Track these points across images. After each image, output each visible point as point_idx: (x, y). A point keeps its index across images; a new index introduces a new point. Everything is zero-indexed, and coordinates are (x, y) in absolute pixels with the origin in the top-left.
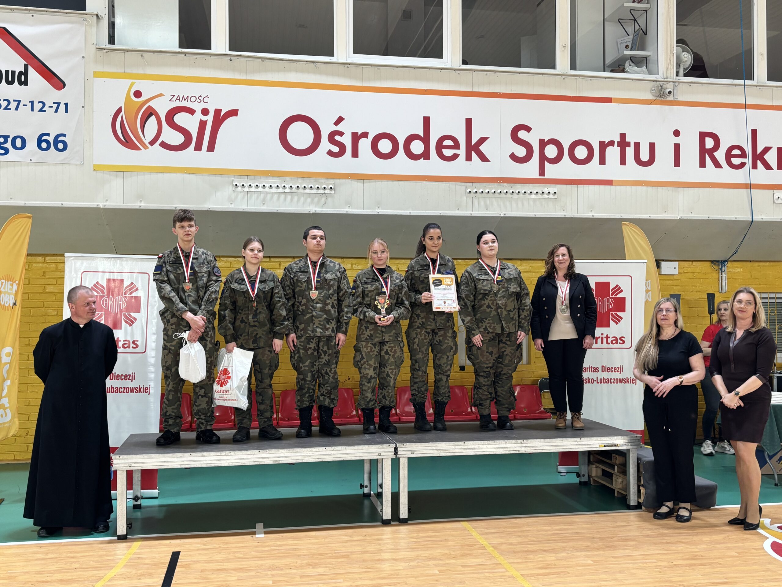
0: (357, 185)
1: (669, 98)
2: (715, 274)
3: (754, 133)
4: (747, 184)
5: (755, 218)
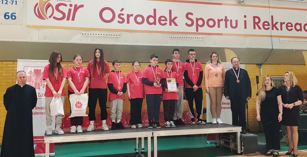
0: (129, 34)
1: (242, 4)
2: (258, 69)
3: (272, 17)
4: (270, 35)
5: (273, 48)
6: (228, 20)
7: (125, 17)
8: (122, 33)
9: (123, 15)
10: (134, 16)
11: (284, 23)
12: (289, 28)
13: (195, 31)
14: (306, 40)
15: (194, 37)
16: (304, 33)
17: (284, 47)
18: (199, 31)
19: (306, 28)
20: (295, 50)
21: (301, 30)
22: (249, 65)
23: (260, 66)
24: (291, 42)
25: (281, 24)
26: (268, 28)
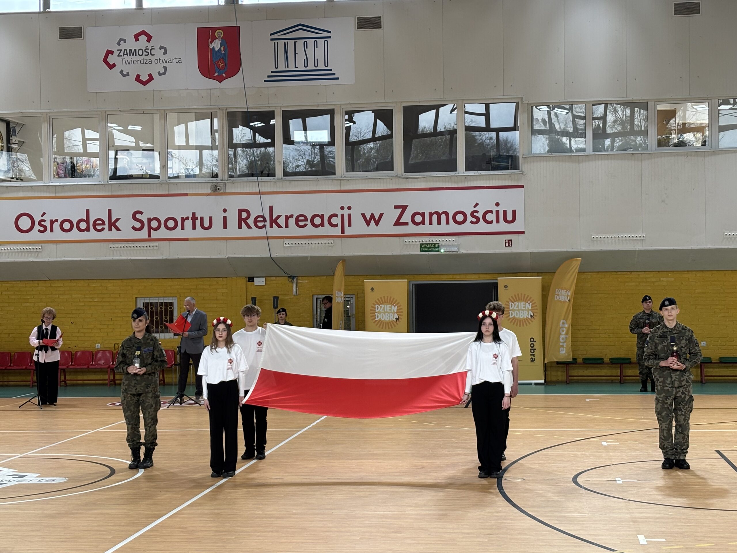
0: (53, 246)
1: (221, 192)
2: (291, 284)
3: (271, 208)
4: (267, 237)
5: (272, 256)
6: (197, 218)
7: (47, 224)
8: (43, 245)
9: (44, 221)
10: (59, 222)
11: (292, 216)
12: (301, 223)
13: (146, 237)
14: (331, 241)
15: (145, 245)
16: (327, 230)
17: (292, 254)
18: (153, 237)
19: (334, 221)
20: (311, 257)
21: (322, 225)
22: (274, 278)
23: (293, 279)
24: (304, 245)
25: (287, 218)
26: (264, 226)
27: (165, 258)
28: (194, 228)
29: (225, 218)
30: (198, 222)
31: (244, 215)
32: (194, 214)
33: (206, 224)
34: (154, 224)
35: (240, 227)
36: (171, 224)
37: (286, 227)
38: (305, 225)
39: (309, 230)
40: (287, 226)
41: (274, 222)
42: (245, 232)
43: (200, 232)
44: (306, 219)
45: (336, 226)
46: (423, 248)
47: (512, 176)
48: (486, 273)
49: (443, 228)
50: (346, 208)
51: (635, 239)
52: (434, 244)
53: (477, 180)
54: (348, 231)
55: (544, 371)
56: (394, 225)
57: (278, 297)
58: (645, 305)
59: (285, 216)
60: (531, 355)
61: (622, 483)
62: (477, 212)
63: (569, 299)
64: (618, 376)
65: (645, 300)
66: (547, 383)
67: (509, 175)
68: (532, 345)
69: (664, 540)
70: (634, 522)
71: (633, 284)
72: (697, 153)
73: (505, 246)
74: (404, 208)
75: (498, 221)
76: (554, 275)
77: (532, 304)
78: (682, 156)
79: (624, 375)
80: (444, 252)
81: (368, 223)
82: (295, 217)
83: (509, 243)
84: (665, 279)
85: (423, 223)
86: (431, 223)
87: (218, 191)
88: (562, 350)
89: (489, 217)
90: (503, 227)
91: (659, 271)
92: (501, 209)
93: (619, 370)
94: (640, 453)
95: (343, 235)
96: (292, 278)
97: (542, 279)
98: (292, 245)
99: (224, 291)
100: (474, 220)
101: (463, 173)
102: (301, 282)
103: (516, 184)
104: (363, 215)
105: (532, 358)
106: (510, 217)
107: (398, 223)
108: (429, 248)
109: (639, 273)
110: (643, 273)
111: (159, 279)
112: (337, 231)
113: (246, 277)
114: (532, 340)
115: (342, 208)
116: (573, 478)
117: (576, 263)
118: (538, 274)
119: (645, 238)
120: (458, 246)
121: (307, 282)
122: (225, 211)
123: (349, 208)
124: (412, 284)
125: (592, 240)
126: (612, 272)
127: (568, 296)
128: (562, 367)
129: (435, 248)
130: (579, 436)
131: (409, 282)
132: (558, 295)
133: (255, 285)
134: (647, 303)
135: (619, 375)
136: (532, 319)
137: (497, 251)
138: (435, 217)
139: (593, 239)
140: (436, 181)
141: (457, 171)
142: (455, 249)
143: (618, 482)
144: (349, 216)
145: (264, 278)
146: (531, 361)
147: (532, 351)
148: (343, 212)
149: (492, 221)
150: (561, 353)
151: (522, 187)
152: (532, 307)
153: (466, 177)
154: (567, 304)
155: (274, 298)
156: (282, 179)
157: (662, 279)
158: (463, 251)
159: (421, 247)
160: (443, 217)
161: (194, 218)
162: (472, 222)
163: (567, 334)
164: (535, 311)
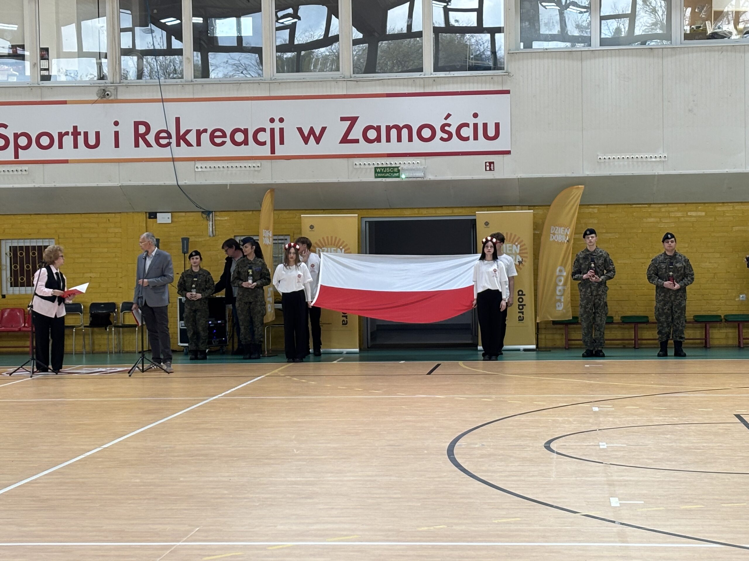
1: (111, 98)
2: (205, 222)
3: (178, 120)
4: (173, 158)
5: (180, 183)
6: (79, 134)
11: (205, 131)
12: (218, 141)
13: (12, 158)
14: (258, 163)
15: (10, 170)
16: (252, 149)
17: (206, 180)
18: (21, 158)
19: (262, 137)
20: (230, 185)
21: (246, 142)
22: (183, 214)
23: (209, 215)
24: (222, 169)
25: (199, 133)
26: (169, 144)
27: (37, 186)
28: (76, 146)
29: (117, 134)
30: (81, 139)
31: (142, 129)
32: (75, 128)
33: (92, 141)
34: (23, 141)
35: (137, 145)
36: (45, 141)
37: (197, 146)
38: (223, 143)
39: (229, 149)
40: (199, 144)
41: (182, 138)
42: (143, 151)
43: (83, 152)
44: (224, 135)
45: (264, 144)
46: (379, 173)
47: (495, 78)
48: (462, 207)
49: (405, 147)
50: (277, 120)
51: (654, 160)
52: (393, 167)
53: (449, 83)
54: (280, 150)
55: (536, 334)
56: (340, 143)
57: (188, 239)
58: (666, 245)
59: (197, 130)
60: (519, 312)
61: (606, 447)
62: (449, 125)
63: (567, 239)
64: (632, 340)
65: (666, 238)
66: (538, 349)
67: (491, 77)
68: (521, 300)
69: (643, 502)
70: (610, 485)
71: (652, 220)
72: (734, 48)
73: (486, 170)
74: (353, 120)
75: (476, 138)
76: (549, 209)
77: (520, 247)
78: (714, 51)
79: (639, 338)
80: (406, 178)
81: (306, 140)
82: (209, 132)
83: (490, 166)
84: (694, 214)
85: (378, 139)
86: (388, 140)
87: (107, 97)
88: (559, 306)
89: (465, 132)
90: (483, 144)
91: (686, 203)
92: (480, 122)
93: (633, 332)
94: (638, 418)
95: (273, 156)
96: (207, 213)
97: (534, 214)
98: (205, 170)
99: (117, 230)
100: (446, 136)
101: (431, 74)
102: (219, 219)
103: (500, 88)
104: (300, 130)
105: (520, 317)
106: (491, 132)
107: (345, 140)
108: (387, 173)
109: (660, 206)
110: (666, 205)
111: (31, 215)
112: (266, 151)
113: (146, 213)
114: (520, 293)
115: (272, 120)
116: (546, 443)
117: (578, 192)
118: (530, 207)
119: (666, 159)
120: (424, 170)
121: (226, 218)
122: (116, 123)
123: (281, 120)
124: (366, 222)
125: (598, 162)
126: (625, 204)
127: (567, 235)
128: (560, 329)
129: (394, 172)
130: (566, 402)
131: (361, 218)
132: (554, 234)
133: (158, 222)
134: (668, 242)
135: (633, 338)
136: (521, 266)
137: (476, 177)
138: (394, 132)
139: (600, 161)
140: (396, 85)
141: (422, 71)
142: (421, 174)
143: (601, 447)
144: (282, 130)
145: (170, 214)
146: (519, 320)
147: (521, 307)
148: (272, 125)
149: (469, 137)
150: (557, 309)
151: (508, 92)
152: (520, 250)
153: (434, 79)
154: (565, 245)
155: (183, 239)
156: (192, 81)
157: (689, 214)
158: (430, 177)
159: (376, 172)
160: (405, 132)
161: (76, 133)
162: (442, 139)
163: (565, 284)
164: (525, 255)
